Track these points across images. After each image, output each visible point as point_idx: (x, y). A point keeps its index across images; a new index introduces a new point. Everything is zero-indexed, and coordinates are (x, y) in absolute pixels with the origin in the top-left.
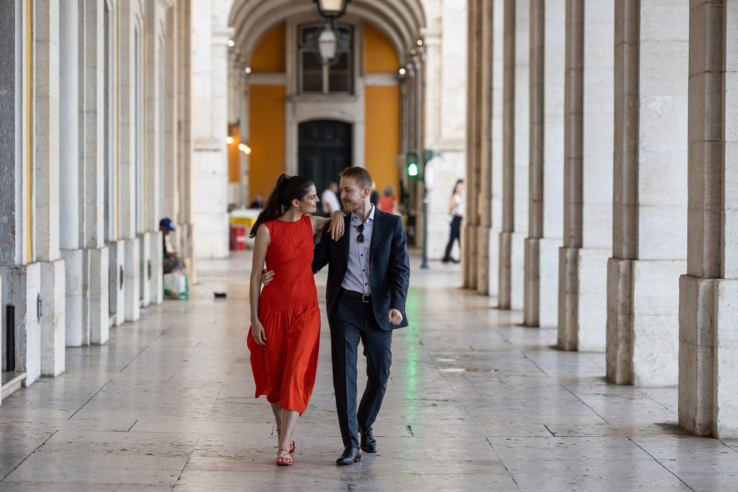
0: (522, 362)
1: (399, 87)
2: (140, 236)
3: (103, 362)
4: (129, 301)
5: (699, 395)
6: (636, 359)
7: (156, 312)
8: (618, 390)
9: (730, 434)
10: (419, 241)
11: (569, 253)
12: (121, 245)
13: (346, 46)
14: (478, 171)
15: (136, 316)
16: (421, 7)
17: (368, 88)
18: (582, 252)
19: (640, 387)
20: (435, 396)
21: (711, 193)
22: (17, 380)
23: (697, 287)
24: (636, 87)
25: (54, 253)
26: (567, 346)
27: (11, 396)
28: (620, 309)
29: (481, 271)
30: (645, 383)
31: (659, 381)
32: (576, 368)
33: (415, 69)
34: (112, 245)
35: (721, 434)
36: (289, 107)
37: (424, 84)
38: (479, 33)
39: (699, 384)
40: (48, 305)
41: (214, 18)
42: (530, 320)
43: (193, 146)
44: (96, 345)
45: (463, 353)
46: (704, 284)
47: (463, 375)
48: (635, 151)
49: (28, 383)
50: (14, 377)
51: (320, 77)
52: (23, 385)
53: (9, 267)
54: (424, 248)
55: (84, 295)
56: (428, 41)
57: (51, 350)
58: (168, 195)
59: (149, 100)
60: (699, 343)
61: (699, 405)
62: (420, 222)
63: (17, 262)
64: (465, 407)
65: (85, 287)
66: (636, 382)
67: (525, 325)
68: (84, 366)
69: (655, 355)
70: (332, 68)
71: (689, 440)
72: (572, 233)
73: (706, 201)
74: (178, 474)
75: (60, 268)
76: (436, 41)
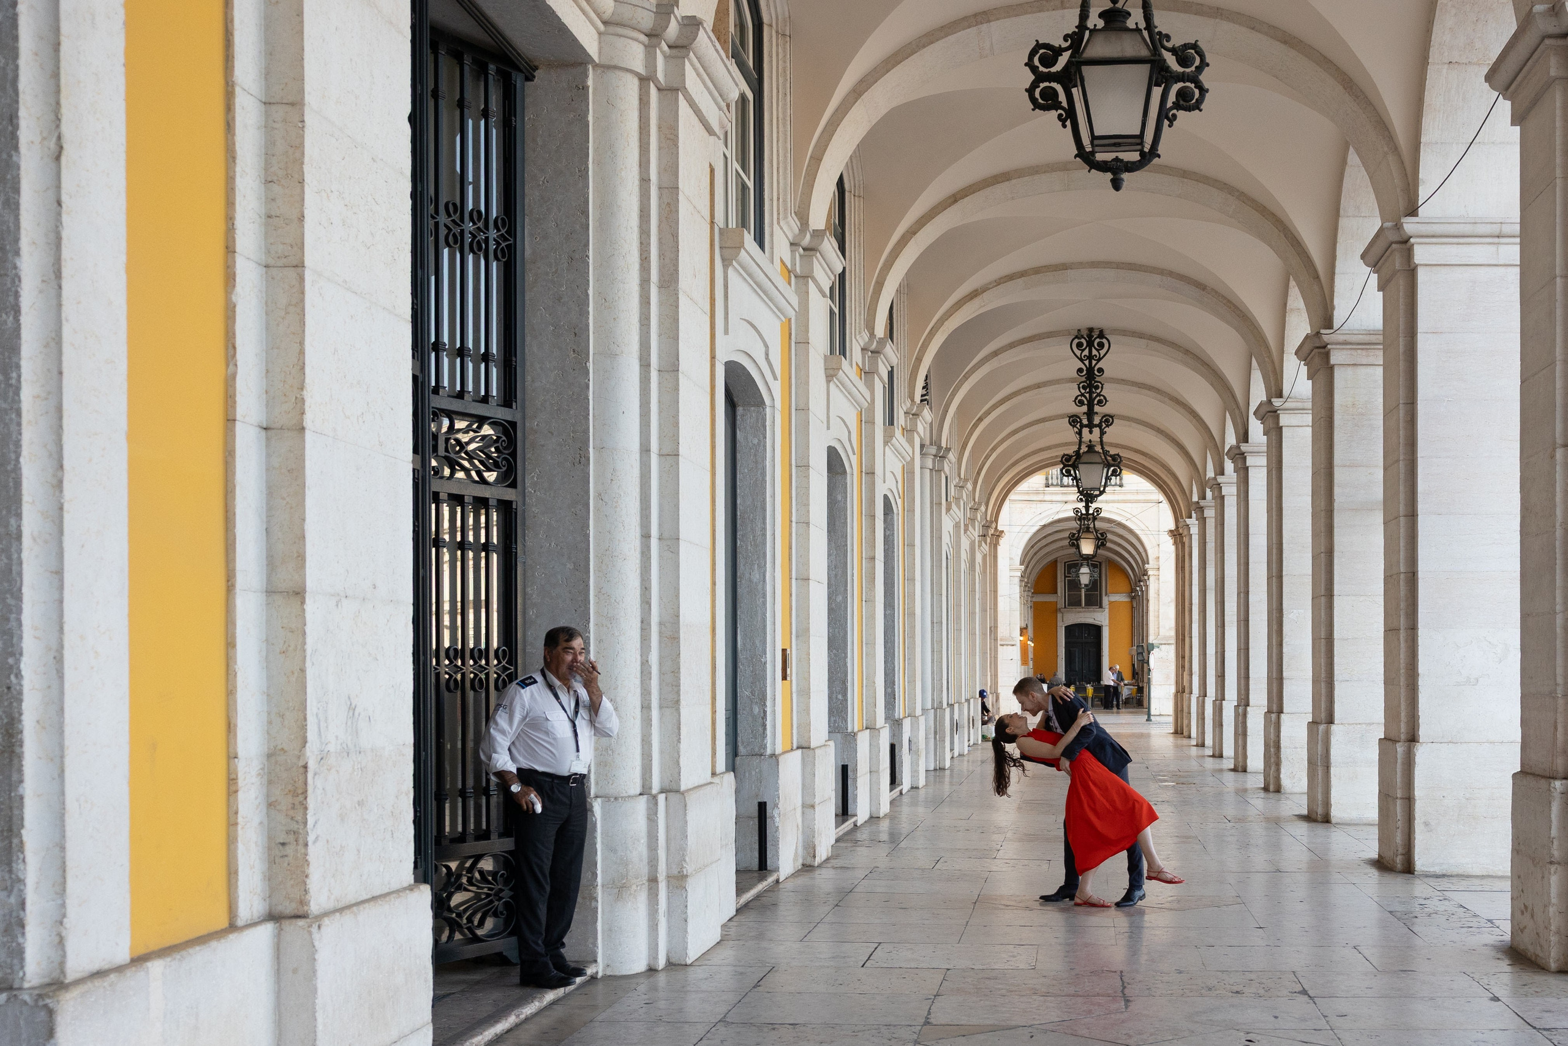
0: (1211, 778)
1: (1132, 602)
2: (968, 701)
3: (947, 779)
4: (961, 742)
5: (1320, 797)
6: (1282, 776)
7: (977, 749)
8: (1271, 795)
9: (1339, 821)
10: (1145, 704)
11: (1241, 709)
12: (956, 706)
13: (1096, 575)
14: (1183, 657)
15: (966, 752)
16: (1145, 551)
17: (1111, 603)
18: (1249, 709)
19: (1285, 793)
20: (1156, 799)
21: (1326, 671)
22: (898, 790)
23: (1318, 729)
24: (1281, 604)
25: (918, 712)
26: (1240, 769)
27: (894, 800)
28: (1272, 744)
29: (1185, 722)
30: (1288, 791)
31: (1297, 790)
32: (1245, 782)
33: (1142, 591)
34: (951, 706)
35: (1333, 820)
36: (1059, 616)
37: (1148, 601)
38: (1183, 568)
39: (1320, 790)
40: (915, 743)
41: (1011, 559)
42: (1217, 753)
43: (999, 642)
44: (943, 769)
45: (1174, 773)
46: (1322, 727)
47: (1173, 786)
48: (1280, 644)
49: (904, 792)
50: (895, 788)
51: (1080, 596)
52: (901, 793)
53: (892, 720)
54: (1149, 708)
55: (935, 738)
56: (1150, 573)
57: (917, 771)
58: (984, 674)
59: (972, 614)
60: (1319, 764)
61: (1320, 802)
62: (1146, 690)
63: (896, 717)
64: (1175, 806)
65: (935, 733)
66: (1282, 790)
67: (1213, 756)
68: (935, 781)
69: (1294, 773)
70: (1087, 590)
71: (1314, 825)
72: (1242, 697)
73: (1323, 676)
74: (1000, 844)
75: (922, 720)
76: (1155, 572)
